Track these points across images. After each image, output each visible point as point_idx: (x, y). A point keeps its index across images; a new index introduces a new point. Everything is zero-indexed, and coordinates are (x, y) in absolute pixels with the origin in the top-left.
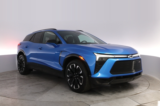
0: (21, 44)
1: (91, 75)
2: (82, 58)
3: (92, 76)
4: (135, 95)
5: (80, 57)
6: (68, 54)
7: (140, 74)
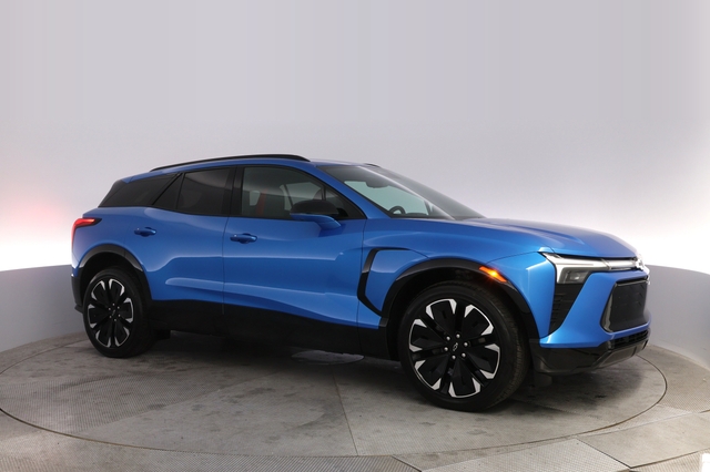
0: (97, 221)
1: (539, 338)
2: (493, 274)
3: (543, 341)
4: (606, 431)
5: (483, 269)
6: (417, 260)
7: (642, 336)
